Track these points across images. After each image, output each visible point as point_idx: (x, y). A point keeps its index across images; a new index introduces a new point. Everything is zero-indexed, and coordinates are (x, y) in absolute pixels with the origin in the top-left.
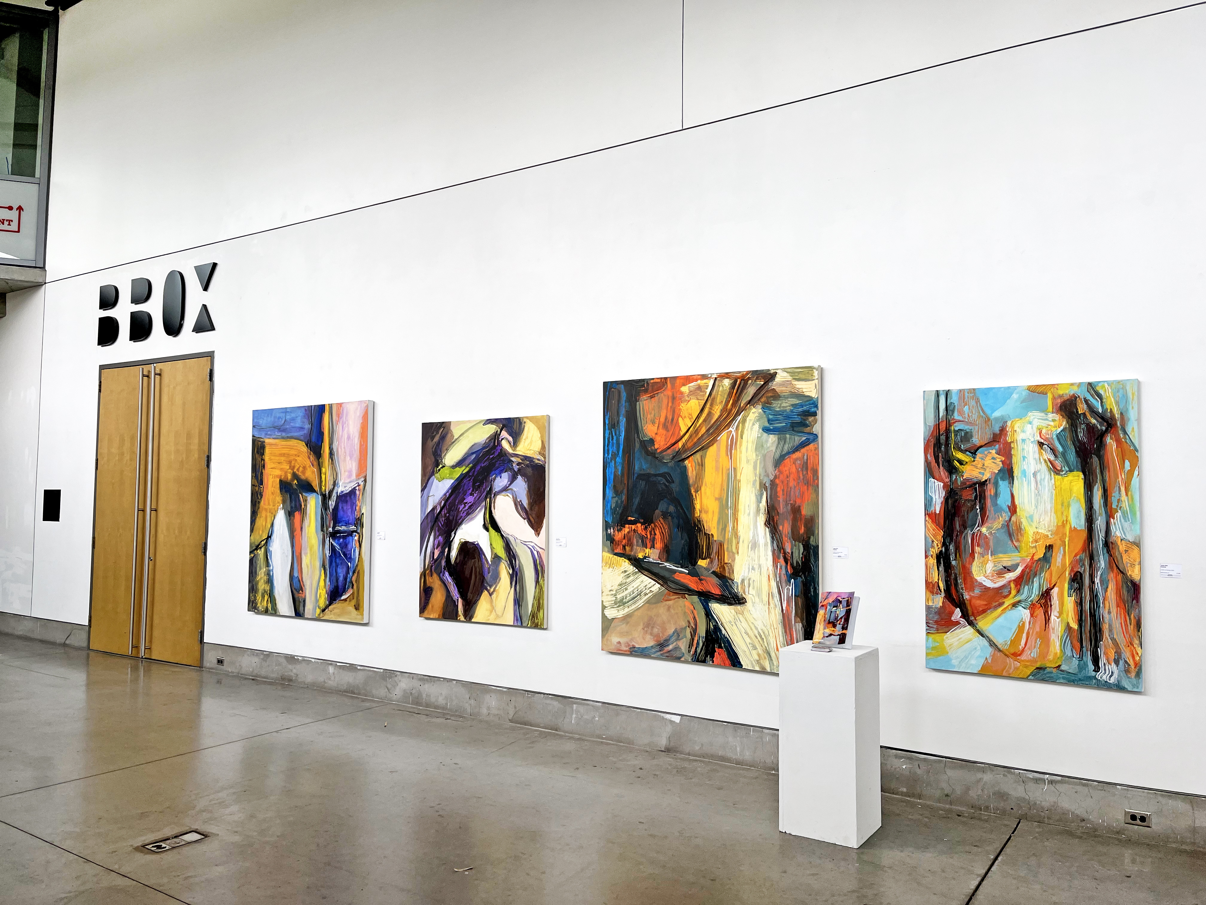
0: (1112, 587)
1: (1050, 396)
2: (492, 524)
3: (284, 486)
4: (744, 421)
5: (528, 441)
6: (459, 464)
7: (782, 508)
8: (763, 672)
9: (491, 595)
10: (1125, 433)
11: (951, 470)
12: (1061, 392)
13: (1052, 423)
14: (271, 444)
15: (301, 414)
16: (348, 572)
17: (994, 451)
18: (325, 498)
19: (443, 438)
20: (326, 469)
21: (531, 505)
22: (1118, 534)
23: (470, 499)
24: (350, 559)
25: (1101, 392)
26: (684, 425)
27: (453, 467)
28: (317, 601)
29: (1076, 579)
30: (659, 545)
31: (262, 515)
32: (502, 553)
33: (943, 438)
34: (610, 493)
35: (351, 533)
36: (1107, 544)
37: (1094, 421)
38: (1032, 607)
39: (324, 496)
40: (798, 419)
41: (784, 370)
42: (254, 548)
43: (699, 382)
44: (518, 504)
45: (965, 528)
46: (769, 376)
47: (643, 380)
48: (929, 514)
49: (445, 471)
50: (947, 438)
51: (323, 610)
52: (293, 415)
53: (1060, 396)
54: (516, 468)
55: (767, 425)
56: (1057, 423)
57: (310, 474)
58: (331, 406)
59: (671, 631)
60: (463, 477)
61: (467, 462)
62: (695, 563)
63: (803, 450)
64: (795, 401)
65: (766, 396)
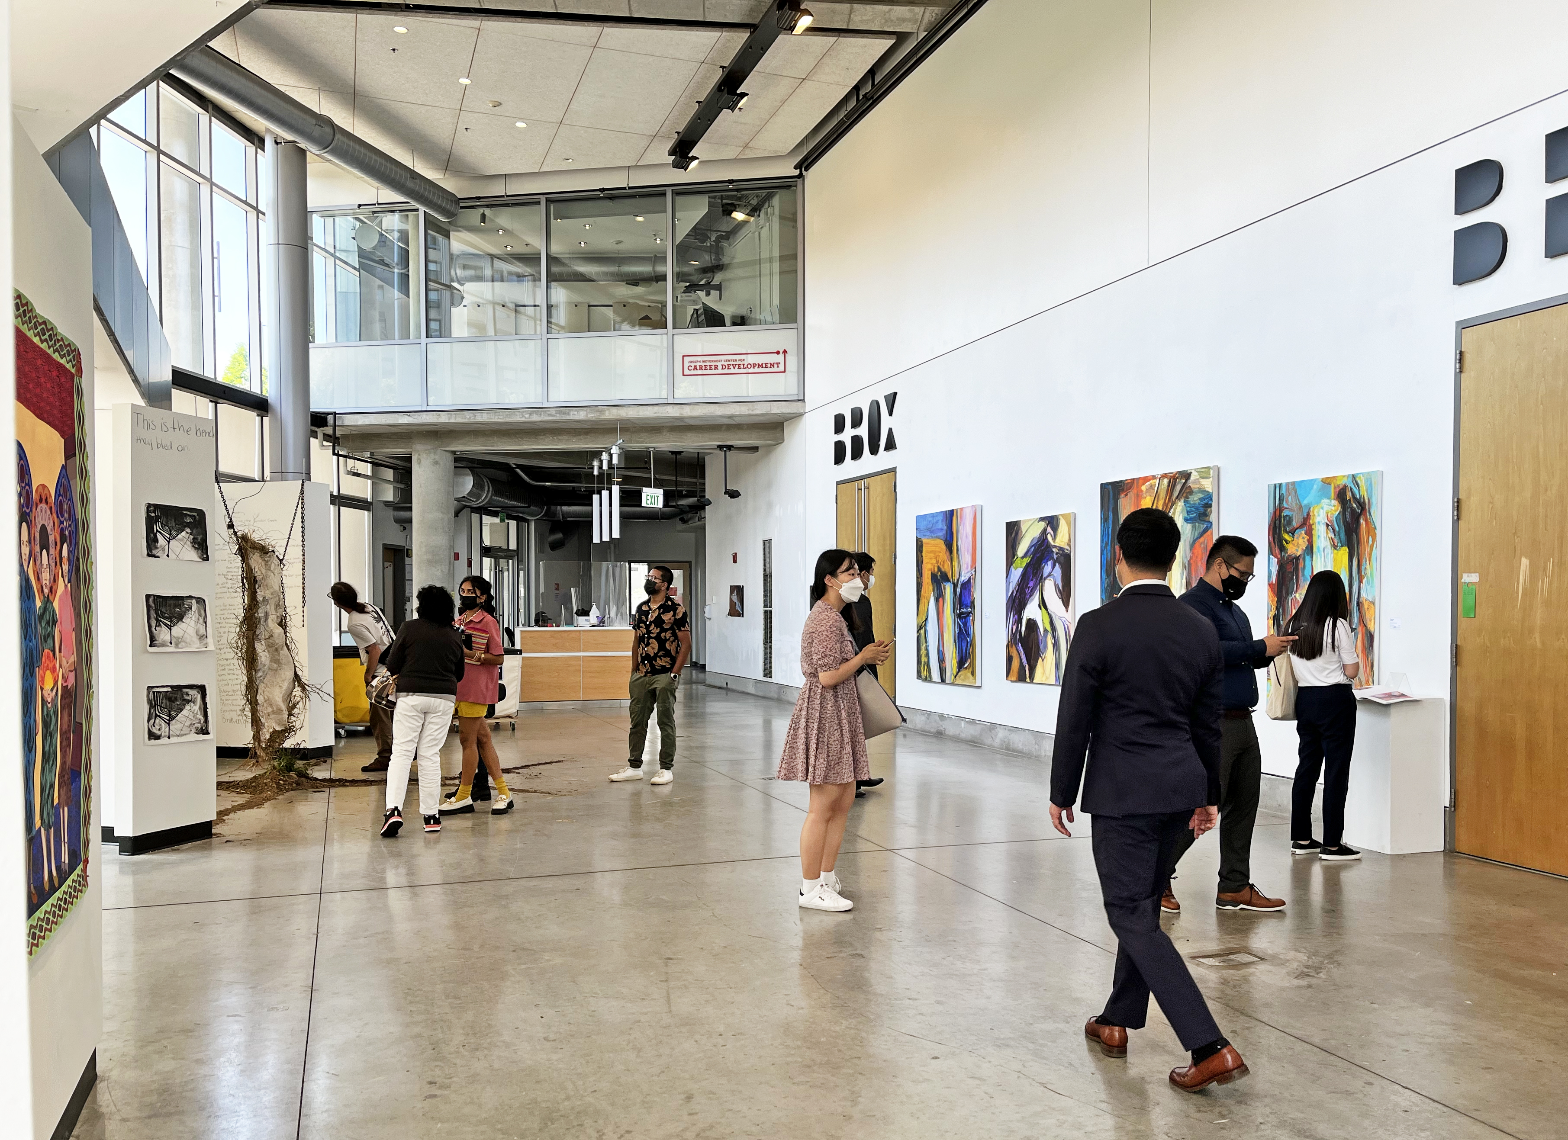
0: (1360, 638)
1: (1333, 486)
2: (1043, 604)
3: (934, 576)
5: (1062, 534)
6: (1025, 556)
9: (1043, 660)
10: (1370, 515)
11: (1282, 549)
12: (1338, 483)
13: (1333, 508)
14: (927, 544)
15: (940, 518)
16: (967, 646)
17: (1303, 532)
18: (955, 586)
19: (1017, 534)
20: (955, 563)
21: (1063, 586)
22: (1364, 596)
23: (1031, 584)
24: (968, 635)
25: (1359, 482)
27: (1022, 558)
28: (952, 669)
31: (922, 601)
32: (1049, 628)
33: (1278, 522)
34: (1104, 576)
35: (968, 614)
36: (1359, 603)
37: (1355, 506)
39: (954, 584)
40: (1202, 510)
41: (1195, 470)
42: (919, 628)
43: (1151, 481)
44: (1056, 586)
45: (1288, 595)
46: (1187, 475)
47: (1121, 481)
48: (1270, 585)
49: (1018, 561)
50: (1280, 522)
51: (955, 677)
52: (937, 519)
53: (1338, 486)
54: (1055, 556)
55: (1186, 515)
56: (1336, 508)
57: (946, 568)
58: (957, 510)
60: (1028, 565)
61: (1029, 554)
63: (1205, 535)
64: (1201, 496)
65: (1186, 492)
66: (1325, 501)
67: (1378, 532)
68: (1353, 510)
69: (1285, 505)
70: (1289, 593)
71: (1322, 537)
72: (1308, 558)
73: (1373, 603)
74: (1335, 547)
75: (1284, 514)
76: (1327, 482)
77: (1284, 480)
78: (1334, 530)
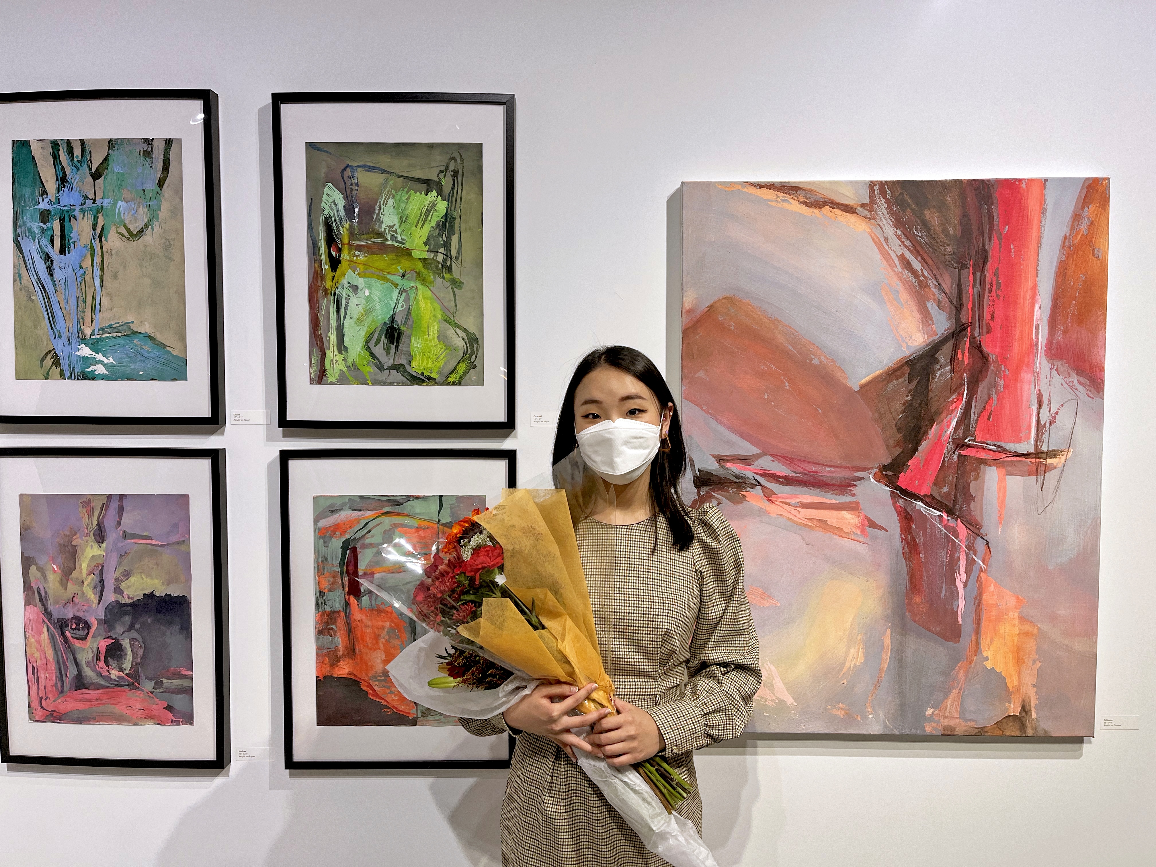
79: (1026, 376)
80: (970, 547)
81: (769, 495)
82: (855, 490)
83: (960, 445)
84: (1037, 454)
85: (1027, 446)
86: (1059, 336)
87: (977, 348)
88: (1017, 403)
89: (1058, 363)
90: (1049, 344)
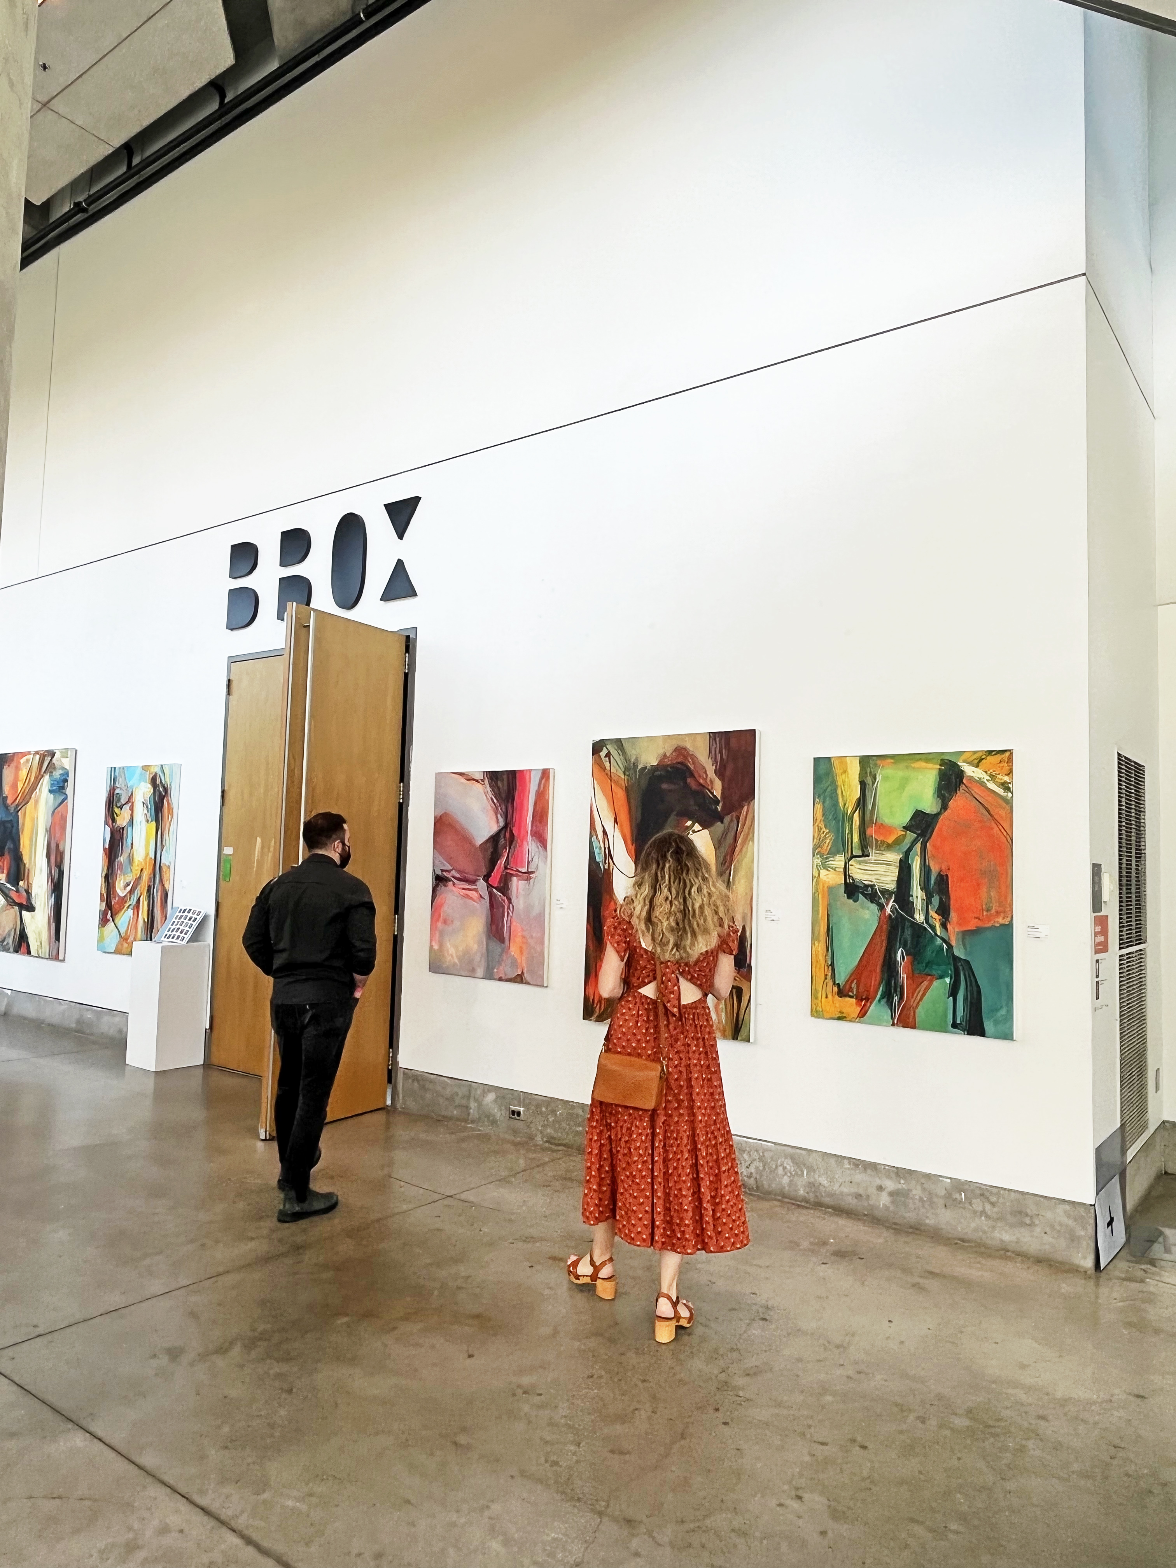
0: (159, 894)
1: (148, 773)
4: (42, 783)
7: (53, 846)
8: (38, 957)
10: (171, 797)
11: (114, 820)
12: (152, 770)
17: (128, 808)
22: (163, 861)
25: (165, 771)
26: (20, 785)
29: (149, 890)
30: (5, 871)
33: (111, 798)
36: (160, 867)
37: (161, 789)
38: (133, 909)
40: (60, 785)
41: (58, 750)
43: (27, 756)
46: (52, 754)
47: (6, 754)
48: (104, 849)
50: (113, 798)
53: (152, 773)
55: (50, 787)
56: (149, 790)
59: (7, 931)
62: (18, 884)
63: (62, 806)
64: (61, 772)
65: (51, 767)
66: (143, 784)
67: (175, 811)
68: (160, 792)
69: (117, 785)
70: (116, 857)
71: (141, 813)
72: (130, 829)
73: (169, 867)
74: (148, 821)
75: (117, 791)
76: (145, 768)
77: (117, 765)
78: (147, 807)
79: (525, 843)
80: (508, 908)
81: (454, 884)
82: (478, 883)
83: (506, 868)
84: (528, 873)
85: (524, 870)
86: (534, 828)
87: (511, 831)
88: (522, 853)
89: (534, 838)
90: (531, 830)
